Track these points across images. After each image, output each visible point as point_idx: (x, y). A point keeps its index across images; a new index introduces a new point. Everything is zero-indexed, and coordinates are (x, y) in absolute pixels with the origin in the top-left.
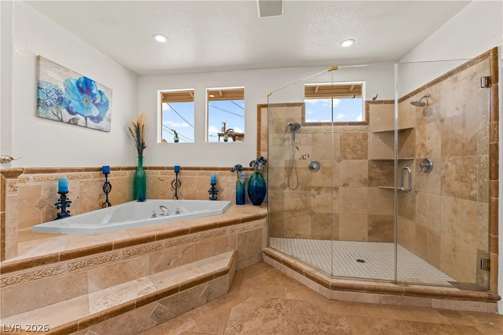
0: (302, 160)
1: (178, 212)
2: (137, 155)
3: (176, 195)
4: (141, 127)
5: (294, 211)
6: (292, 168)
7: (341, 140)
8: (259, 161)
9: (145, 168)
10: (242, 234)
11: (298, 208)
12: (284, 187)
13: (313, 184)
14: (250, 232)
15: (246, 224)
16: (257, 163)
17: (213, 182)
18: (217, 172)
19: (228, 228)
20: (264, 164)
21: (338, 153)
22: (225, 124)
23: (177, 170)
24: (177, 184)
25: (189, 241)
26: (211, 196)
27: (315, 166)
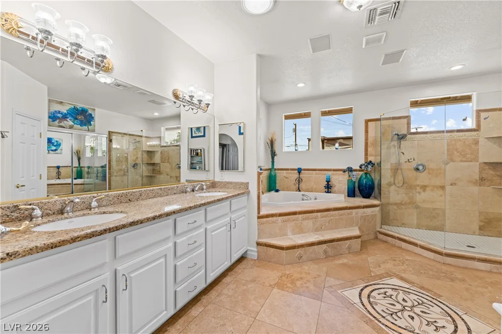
0: (408, 163)
1: (316, 199)
2: (271, 160)
3: (299, 189)
4: (274, 140)
5: (399, 205)
6: (398, 169)
7: (448, 145)
8: (368, 164)
9: (275, 169)
10: (363, 216)
11: (403, 203)
12: (390, 185)
13: (418, 182)
14: (368, 216)
15: (366, 210)
16: (367, 166)
17: (328, 180)
18: (330, 173)
19: (354, 210)
20: (372, 166)
21: (445, 157)
22: (296, 125)
23: (299, 171)
24: (299, 180)
25: (332, 216)
26: (326, 190)
27: (421, 168)
